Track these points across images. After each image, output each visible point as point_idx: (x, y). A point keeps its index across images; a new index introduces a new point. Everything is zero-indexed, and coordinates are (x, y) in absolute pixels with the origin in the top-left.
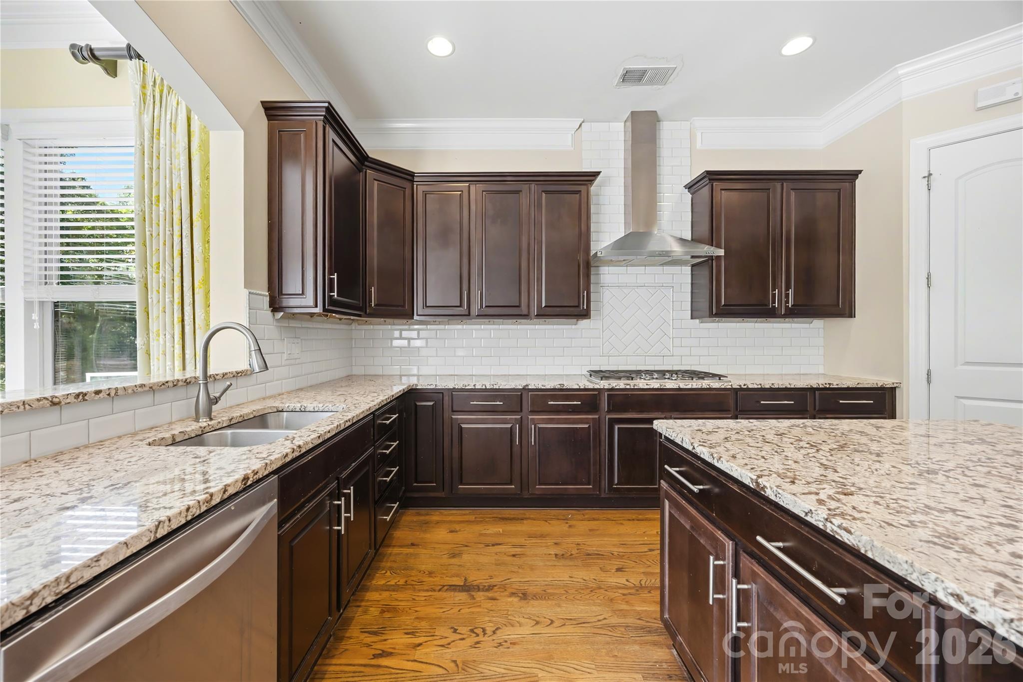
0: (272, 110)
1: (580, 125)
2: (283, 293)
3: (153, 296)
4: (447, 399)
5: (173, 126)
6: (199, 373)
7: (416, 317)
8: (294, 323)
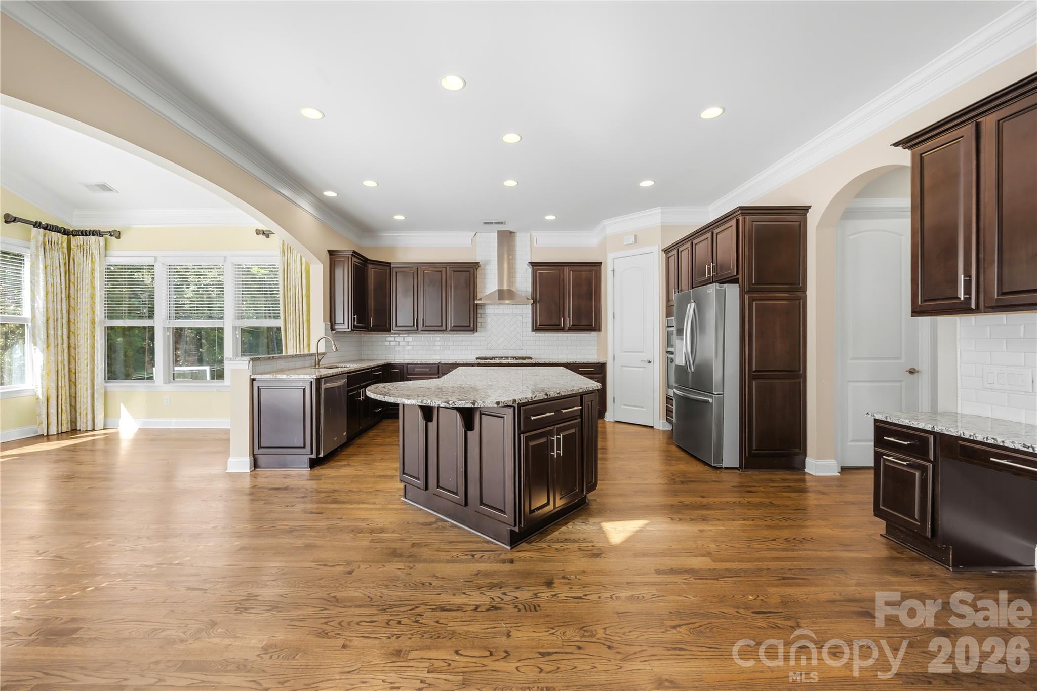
0: (331, 253)
1: (476, 234)
2: (336, 323)
3: (288, 326)
4: (405, 368)
5: (295, 261)
6: (316, 352)
7: (392, 331)
8: (339, 335)
